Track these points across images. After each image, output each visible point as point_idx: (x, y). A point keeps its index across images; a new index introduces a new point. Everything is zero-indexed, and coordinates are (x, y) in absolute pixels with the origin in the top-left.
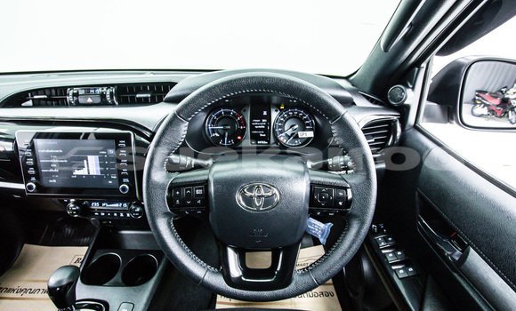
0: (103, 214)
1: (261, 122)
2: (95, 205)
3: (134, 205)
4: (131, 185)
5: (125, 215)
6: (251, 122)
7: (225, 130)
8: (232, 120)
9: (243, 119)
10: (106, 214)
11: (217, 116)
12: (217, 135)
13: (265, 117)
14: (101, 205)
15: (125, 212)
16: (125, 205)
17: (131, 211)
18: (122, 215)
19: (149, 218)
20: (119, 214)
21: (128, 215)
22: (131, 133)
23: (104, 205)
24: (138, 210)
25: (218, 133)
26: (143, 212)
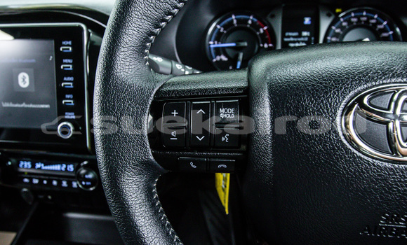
0: (36, 181)
1: (300, 36)
2: (25, 166)
3: (85, 167)
4: (78, 124)
5: (70, 183)
6: (283, 36)
7: (238, 49)
8: (250, 33)
9: (271, 32)
10: (41, 181)
11: (225, 27)
12: (224, 58)
13: (306, 28)
14: (33, 166)
15: (70, 180)
16: (71, 168)
17: (80, 178)
18: (65, 184)
19: (108, 193)
20: (60, 183)
21: (75, 184)
22: (84, 26)
23: (38, 165)
24: (90, 176)
25: (226, 55)
26: (97, 181)
